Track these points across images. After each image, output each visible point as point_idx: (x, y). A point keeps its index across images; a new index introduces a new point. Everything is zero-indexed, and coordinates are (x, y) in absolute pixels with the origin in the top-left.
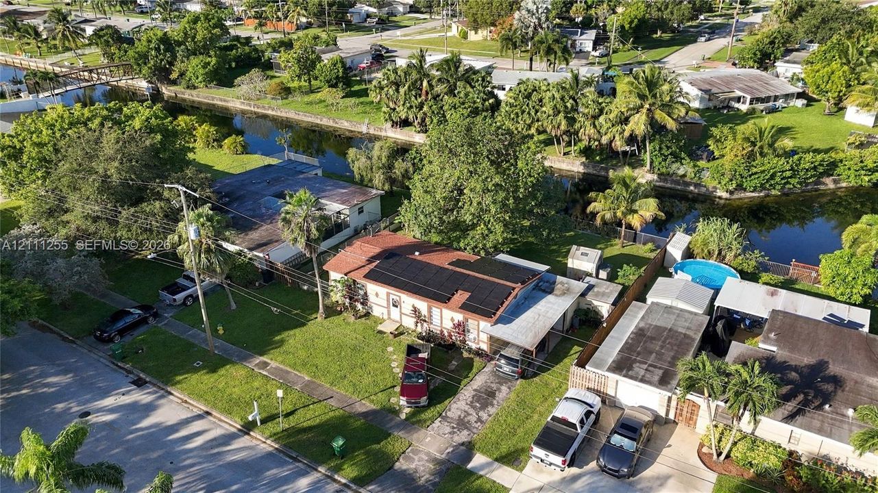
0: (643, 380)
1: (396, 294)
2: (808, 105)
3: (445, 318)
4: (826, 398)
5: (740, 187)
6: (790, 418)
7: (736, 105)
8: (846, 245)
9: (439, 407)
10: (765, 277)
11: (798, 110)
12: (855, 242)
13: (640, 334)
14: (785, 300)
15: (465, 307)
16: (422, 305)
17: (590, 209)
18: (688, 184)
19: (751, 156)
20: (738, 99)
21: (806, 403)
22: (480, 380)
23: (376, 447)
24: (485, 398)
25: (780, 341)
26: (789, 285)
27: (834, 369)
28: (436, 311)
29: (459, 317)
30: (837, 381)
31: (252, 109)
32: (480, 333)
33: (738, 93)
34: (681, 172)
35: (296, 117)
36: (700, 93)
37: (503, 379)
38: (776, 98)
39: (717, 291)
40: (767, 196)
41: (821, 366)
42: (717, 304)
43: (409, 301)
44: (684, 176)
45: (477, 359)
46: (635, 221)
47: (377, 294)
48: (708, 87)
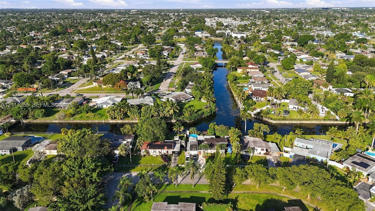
0: (194, 150)
1: (155, 150)
2: (195, 99)
3: (164, 151)
4: (213, 146)
5: (191, 120)
6: (211, 149)
7: (182, 101)
8: (210, 127)
9: (171, 162)
10: (201, 134)
11: (193, 101)
12: (211, 127)
13: (191, 146)
14: (205, 137)
15: (168, 148)
16: (160, 150)
17: (173, 130)
18: (182, 121)
19: (191, 114)
20: (182, 100)
21: (211, 147)
22: (173, 158)
23: (166, 168)
24: (175, 159)
25: (207, 142)
26: (204, 135)
27: (213, 143)
28: (162, 151)
29: (167, 150)
30: (214, 144)
31: (63, 122)
32: (170, 151)
33: (182, 99)
34: (180, 119)
35: (80, 122)
36: (175, 100)
37: (176, 156)
38: (189, 99)
39: (197, 138)
40: (195, 120)
41: (212, 143)
42: (198, 140)
43: (157, 151)
44: (181, 120)
45: (171, 156)
46: (181, 130)
47: (151, 151)
48: (176, 99)
